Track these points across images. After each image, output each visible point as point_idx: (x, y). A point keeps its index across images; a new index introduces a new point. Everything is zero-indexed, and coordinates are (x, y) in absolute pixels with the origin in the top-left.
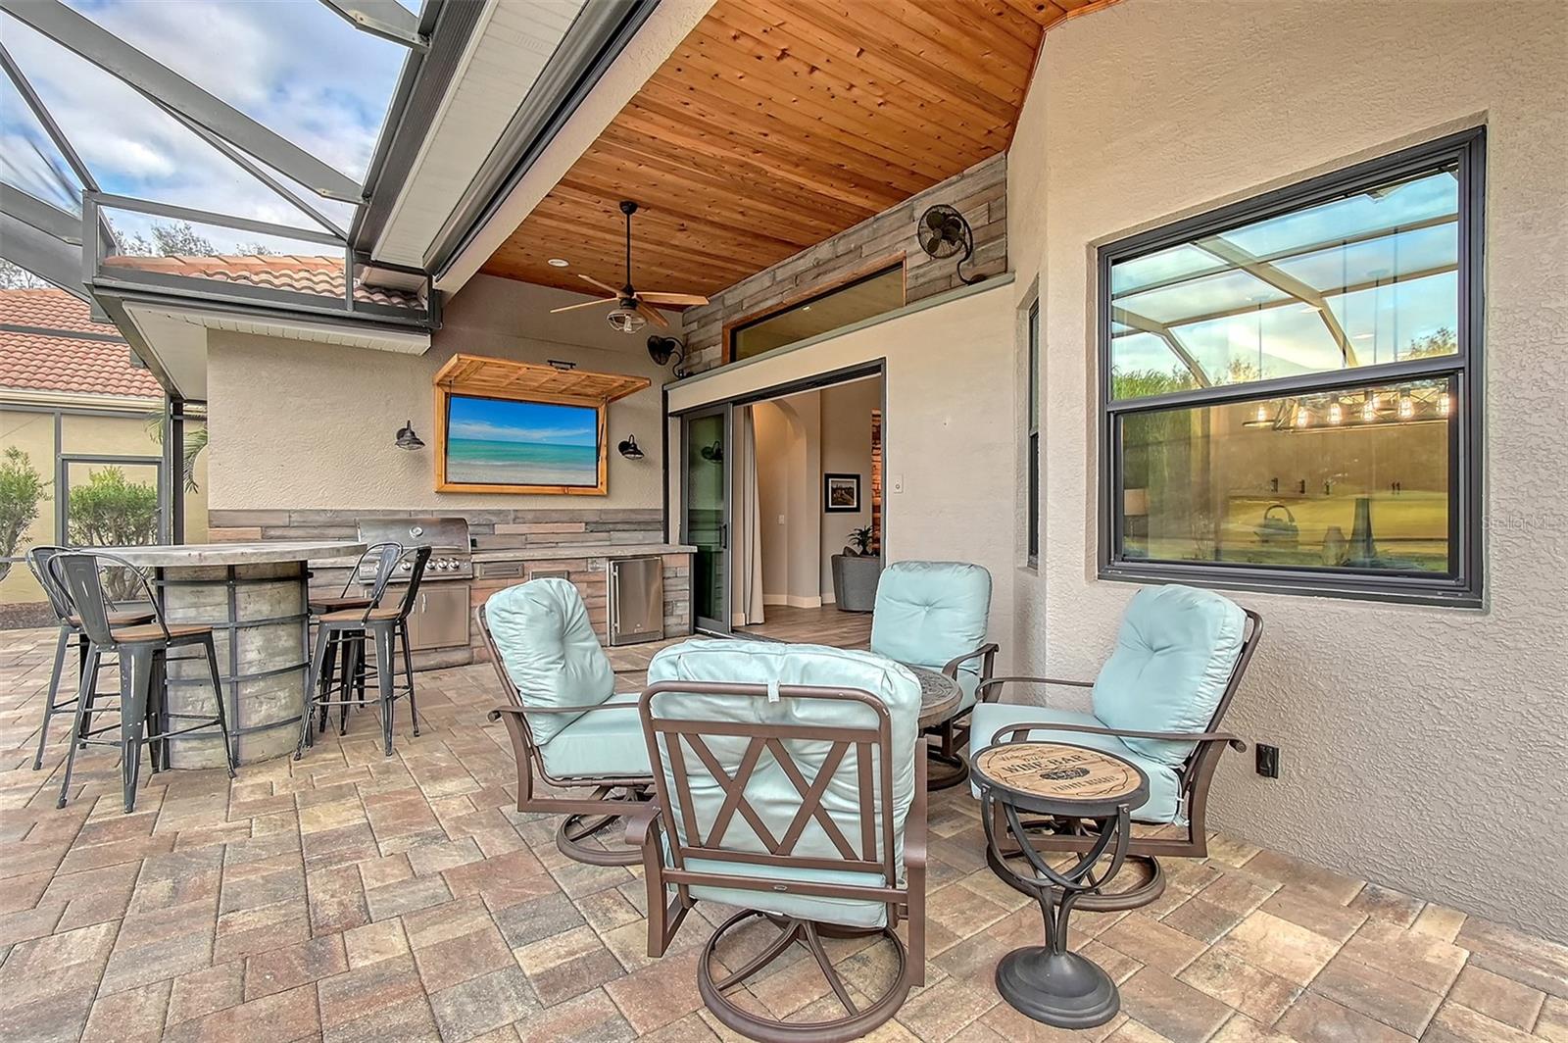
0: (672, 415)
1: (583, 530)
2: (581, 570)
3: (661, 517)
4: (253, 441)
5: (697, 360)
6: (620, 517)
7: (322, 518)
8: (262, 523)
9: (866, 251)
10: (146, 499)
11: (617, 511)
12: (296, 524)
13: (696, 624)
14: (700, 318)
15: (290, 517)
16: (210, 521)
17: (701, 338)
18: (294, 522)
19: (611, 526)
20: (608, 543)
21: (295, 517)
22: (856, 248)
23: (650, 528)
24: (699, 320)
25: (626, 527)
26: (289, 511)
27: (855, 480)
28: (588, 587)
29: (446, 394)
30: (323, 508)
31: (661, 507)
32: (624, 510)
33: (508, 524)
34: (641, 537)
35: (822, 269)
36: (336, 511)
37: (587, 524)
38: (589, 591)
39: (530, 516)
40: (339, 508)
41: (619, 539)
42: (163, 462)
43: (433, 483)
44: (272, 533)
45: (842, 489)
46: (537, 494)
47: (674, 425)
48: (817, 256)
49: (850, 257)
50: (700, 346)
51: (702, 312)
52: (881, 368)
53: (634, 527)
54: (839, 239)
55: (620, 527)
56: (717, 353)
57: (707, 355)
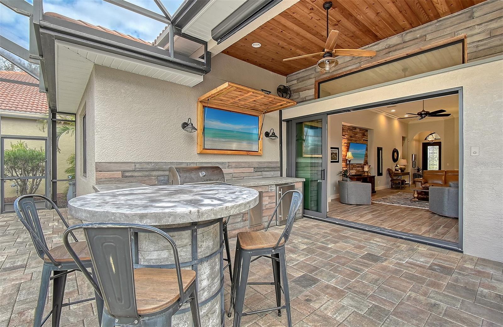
0: (284, 120)
1: (253, 171)
2: (267, 191)
3: (279, 165)
4: (117, 126)
5: (296, 97)
6: (266, 165)
7: (150, 166)
8: (122, 169)
9: (429, 37)
10: (37, 156)
11: (265, 162)
12: (138, 170)
13: (304, 213)
14: (298, 78)
15: (135, 166)
16: (96, 168)
17: (299, 87)
18: (137, 168)
19: (263, 169)
20: (261, 177)
21: (138, 166)
22: (421, 37)
23: (276, 170)
24: (298, 79)
25: (268, 169)
26: (135, 163)
27: (337, 150)
28: (269, 199)
29: (203, 106)
30: (150, 161)
31: (279, 160)
32: (267, 162)
33: (226, 168)
34: (273, 174)
35: (392, 49)
36: (156, 163)
37: (254, 168)
38: (269, 201)
39: (234, 165)
40: (157, 161)
41: (265, 175)
42: (48, 139)
43: (197, 149)
44: (127, 174)
45: (334, 153)
46: (236, 155)
47: (284, 124)
48: (389, 43)
49: (416, 41)
50: (298, 91)
51: (300, 75)
52: (457, 92)
53: (270, 169)
54: (407, 33)
55: (266, 169)
56: (312, 92)
57: (303, 94)
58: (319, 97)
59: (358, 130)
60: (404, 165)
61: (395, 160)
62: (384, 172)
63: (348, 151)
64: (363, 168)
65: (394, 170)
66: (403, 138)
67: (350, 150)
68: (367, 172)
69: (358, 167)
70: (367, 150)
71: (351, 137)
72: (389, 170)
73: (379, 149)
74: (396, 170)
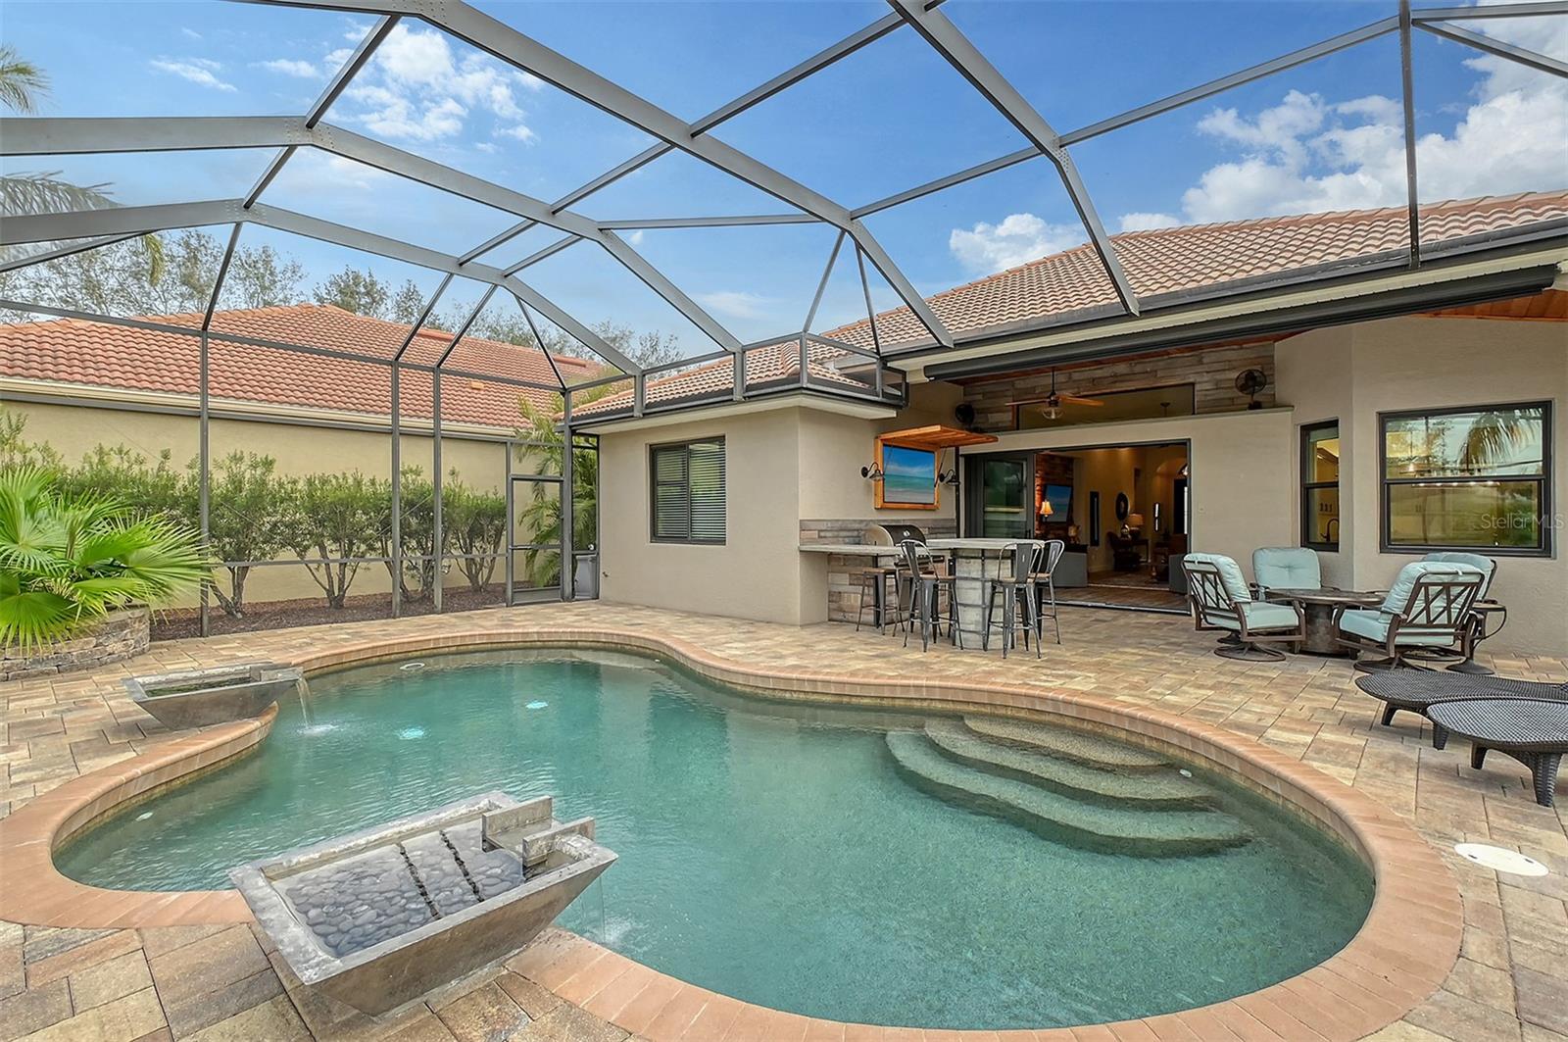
0: (962, 455)
3: (955, 524)
5: (982, 420)
6: (941, 524)
7: (838, 525)
8: (818, 527)
9: (1159, 374)
11: (940, 519)
12: (830, 529)
14: (984, 393)
16: (800, 527)
17: (986, 405)
18: (829, 527)
19: (937, 530)
22: (1151, 372)
23: (951, 532)
25: (943, 530)
29: (883, 445)
31: (956, 516)
32: (943, 520)
35: (1120, 378)
36: (843, 520)
37: (929, 528)
43: (875, 502)
44: (822, 534)
46: (912, 509)
47: (962, 461)
48: (1114, 370)
49: (1146, 375)
50: (986, 411)
51: (988, 389)
52: (1185, 444)
53: (945, 531)
54: (1136, 364)
55: (941, 531)
56: (1007, 418)
57: (994, 418)
58: (1018, 429)
59: (1058, 461)
60: (1138, 526)
61: (1122, 516)
62: (1103, 539)
63: (1043, 499)
64: (1067, 531)
65: (1119, 535)
66: (1137, 472)
67: (1048, 497)
68: (1073, 537)
69: (1058, 529)
70: (1072, 498)
71: (1047, 474)
72: (1111, 536)
73: (1094, 495)
74: (1123, 535)
